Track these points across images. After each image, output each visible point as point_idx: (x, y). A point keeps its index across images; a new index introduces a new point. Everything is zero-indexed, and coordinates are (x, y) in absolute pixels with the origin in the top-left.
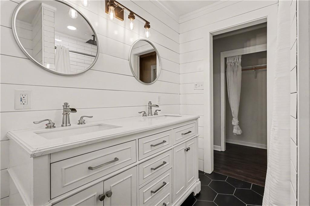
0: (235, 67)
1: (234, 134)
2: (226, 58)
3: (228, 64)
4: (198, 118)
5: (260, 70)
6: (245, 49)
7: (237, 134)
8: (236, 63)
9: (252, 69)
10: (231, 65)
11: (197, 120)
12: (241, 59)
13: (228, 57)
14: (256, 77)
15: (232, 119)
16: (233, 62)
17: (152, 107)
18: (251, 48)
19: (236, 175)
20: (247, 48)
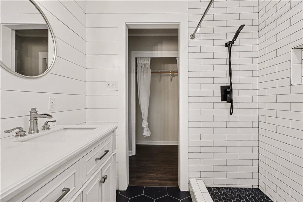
0: (145, 68)
1: (145, 136)
2: (136, 59)
3: (139, 65)
4: (115, 130)
5: (163, 74)
6: (153, 52)
7: (147, 136)
8: (146, 65)
9: (158, 72)
10: (141, 66)
11: (114, 132)
12: (150, 61)
13: (139, 58)
14: (160, 81)
15: (143, 121)
16: (143, 63)
17: (38, 118)
18: (159, 52)
19: (151, 181)
20: (156, 52)
